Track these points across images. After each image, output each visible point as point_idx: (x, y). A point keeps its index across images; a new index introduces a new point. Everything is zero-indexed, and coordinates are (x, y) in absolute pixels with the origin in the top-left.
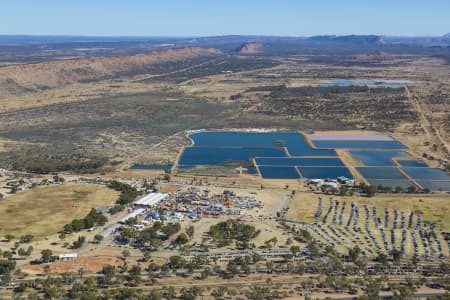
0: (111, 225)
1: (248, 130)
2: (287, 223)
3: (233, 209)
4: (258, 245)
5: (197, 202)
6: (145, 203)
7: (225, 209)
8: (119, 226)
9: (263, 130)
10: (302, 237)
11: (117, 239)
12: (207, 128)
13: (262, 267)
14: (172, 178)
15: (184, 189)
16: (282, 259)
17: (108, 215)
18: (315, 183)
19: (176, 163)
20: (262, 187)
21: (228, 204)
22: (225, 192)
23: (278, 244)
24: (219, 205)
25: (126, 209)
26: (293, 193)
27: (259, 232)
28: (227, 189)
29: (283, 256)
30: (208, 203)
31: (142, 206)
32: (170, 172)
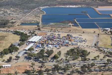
0: (21, 51)
1: (68, 6)
2: (101, 49)
3: (74, 43)
4: (91, 59)
5: (57, 40)
6: (33, 41)
7: (70, 43)
8: (25, 51)
9: (74, 6)
10: (109, 55)
11: (26, 57)
12: (49, 6)
13: (96, 69)
14: (41, 29)
15: (49, 34)
16: (104, 65)
17: (18, 47)
18: (107, 30)
19: (40, 22)
20: (83, 32)
21: (71, 41)
22: (68, 35)
23: (100, 58)
24: (67, 41)
25: (25, 43)
26: (98, 35)
27: (89, 53)
28: (68, 34)
29: (104, 63)
30: (61, 40)
31: (32, 42)
32: (39, 26)
